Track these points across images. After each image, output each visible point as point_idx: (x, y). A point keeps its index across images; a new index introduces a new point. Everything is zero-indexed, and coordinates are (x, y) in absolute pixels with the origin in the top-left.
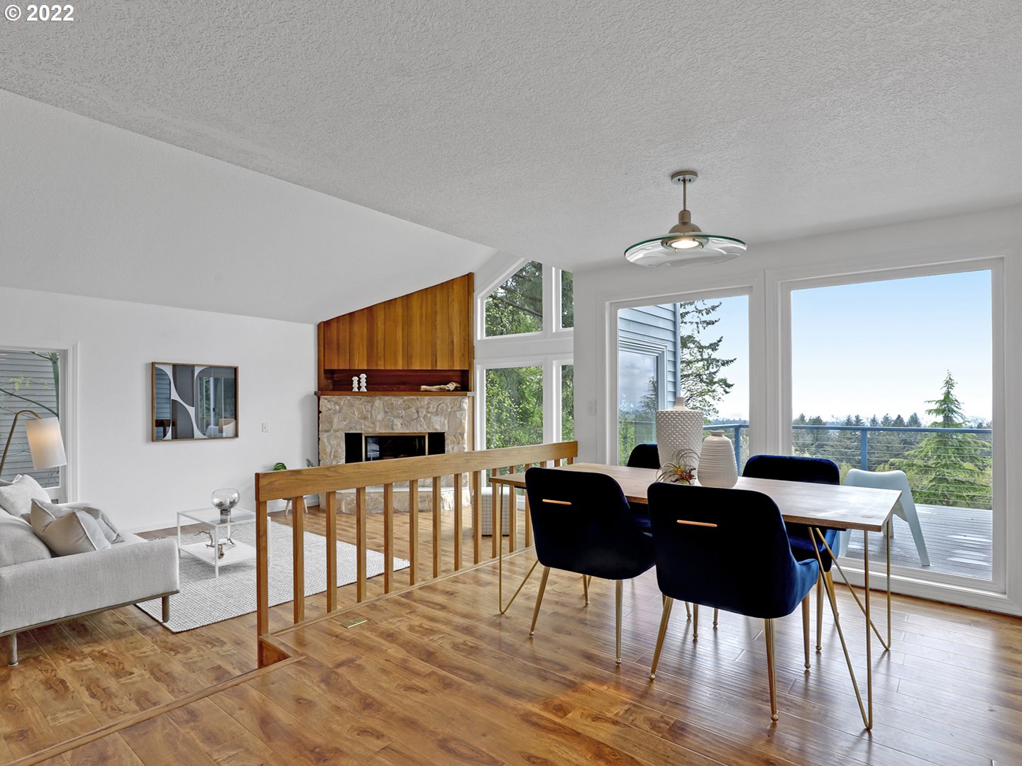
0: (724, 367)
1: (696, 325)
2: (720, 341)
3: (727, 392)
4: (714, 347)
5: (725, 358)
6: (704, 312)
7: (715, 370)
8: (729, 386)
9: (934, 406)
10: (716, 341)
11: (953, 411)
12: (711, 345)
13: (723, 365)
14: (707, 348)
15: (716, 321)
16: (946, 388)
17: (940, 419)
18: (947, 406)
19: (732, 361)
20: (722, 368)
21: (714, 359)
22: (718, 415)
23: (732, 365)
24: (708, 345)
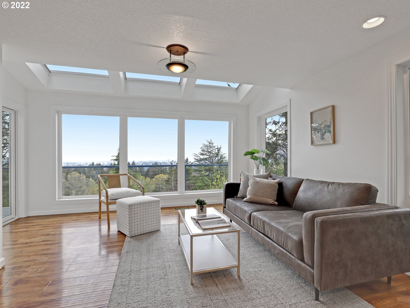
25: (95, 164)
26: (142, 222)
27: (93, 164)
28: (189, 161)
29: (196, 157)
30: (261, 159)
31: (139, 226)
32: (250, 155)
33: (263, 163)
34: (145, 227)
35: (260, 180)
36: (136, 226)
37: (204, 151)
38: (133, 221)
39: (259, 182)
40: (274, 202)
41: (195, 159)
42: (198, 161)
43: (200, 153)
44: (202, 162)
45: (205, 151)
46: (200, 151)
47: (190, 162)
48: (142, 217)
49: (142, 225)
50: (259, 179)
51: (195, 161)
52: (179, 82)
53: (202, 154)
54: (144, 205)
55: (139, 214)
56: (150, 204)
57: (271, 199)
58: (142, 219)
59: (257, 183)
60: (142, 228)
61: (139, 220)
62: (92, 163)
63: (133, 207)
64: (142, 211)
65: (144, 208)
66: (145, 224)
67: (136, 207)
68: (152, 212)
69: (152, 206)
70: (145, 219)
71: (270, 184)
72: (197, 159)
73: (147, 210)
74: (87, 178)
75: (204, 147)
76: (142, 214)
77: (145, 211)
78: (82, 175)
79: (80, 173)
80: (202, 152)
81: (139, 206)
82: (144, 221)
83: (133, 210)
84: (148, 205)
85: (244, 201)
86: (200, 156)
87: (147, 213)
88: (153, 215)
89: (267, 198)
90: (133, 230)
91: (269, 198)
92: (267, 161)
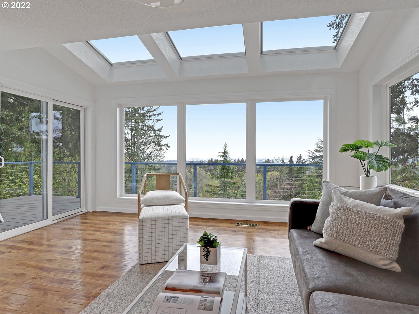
0: (165, 139)
1: (153, 121)
2: (162, 128)
3: (167, 149)
4: (160, 130)
5: (165, 135)
6: (156, 115)
7: (162, 140)
8: (168, 147)
9: (221, 154)
10: (160, 128)
11: (226, 156)
12: (158, 129)
13: (165, 138)
14: (157, 130)
15: (161, 120)
16: (224, 148)
17: (222, 159)
18: (225, 154)
19: (168, 136)
20: (164, 139)
21: (161, 136)
22: (165, 158)
23: (168, 138)
24: (157, 129)
25: (213, 160)
26: (158, 245)
27: (212, 159)
28: (303, 158)
29: (310, 154)
30: (374, 157)
31: (153, 250)
32: (352, 150)
33: (376, 166)
34: (162, 253)
35: (356, 206)
36: (149, 250)
37: (319, 147)
38: (145, 243)
39: (350, 209)
40: (390, 264)
41: (309, 156)
42: (312, 158)
43: (315, 150)
44: (318, 160)
45: (321, 147)
46: (315, 147)
47: (304, 160)
48: (158, 238)
49: (158, 249)
50: (352, 203)
51: (310, 159)
52: (245, 52)
53: (318, 151)
54: (162, 222)
55: (153, 234)
56: (171, 221)
57: (381, 257)
58: (158, 241)
59: (346, 210)
60: (158, 253)
61: (154, 242)
62: (210, 159)
63: (145, 223)
64: (158, 230)
65: (162, 226)
66: (162, 249)
67: (149, 223)
68: (175, 232)
69: (175, 225)
70: (162, 241)
71: (379, 217)
72: (312, 157)
73: (166, 229)
74: (206, 173)
75: (320, 143)
76: (158, 234)
77: (162, 230)
78: (202, 170)
79: (201, 168)
80: (318, 149)
81: (154, 223)
82: (162, 245)
83: (145, 227)
84: (167, 221)
85: (316, 246)
86: (315, 153)
87: (166, 233)
88: (175, 236)
89: (370, 251)
90: (145, 255)
91: (375, 253)
92: (386, 162)
